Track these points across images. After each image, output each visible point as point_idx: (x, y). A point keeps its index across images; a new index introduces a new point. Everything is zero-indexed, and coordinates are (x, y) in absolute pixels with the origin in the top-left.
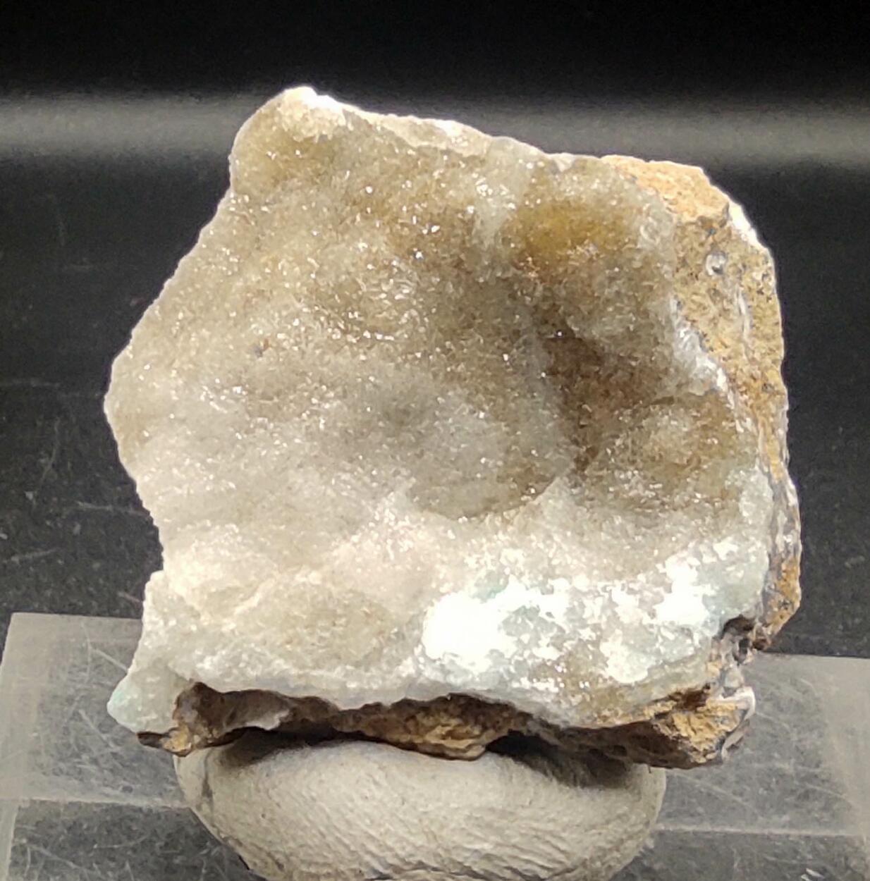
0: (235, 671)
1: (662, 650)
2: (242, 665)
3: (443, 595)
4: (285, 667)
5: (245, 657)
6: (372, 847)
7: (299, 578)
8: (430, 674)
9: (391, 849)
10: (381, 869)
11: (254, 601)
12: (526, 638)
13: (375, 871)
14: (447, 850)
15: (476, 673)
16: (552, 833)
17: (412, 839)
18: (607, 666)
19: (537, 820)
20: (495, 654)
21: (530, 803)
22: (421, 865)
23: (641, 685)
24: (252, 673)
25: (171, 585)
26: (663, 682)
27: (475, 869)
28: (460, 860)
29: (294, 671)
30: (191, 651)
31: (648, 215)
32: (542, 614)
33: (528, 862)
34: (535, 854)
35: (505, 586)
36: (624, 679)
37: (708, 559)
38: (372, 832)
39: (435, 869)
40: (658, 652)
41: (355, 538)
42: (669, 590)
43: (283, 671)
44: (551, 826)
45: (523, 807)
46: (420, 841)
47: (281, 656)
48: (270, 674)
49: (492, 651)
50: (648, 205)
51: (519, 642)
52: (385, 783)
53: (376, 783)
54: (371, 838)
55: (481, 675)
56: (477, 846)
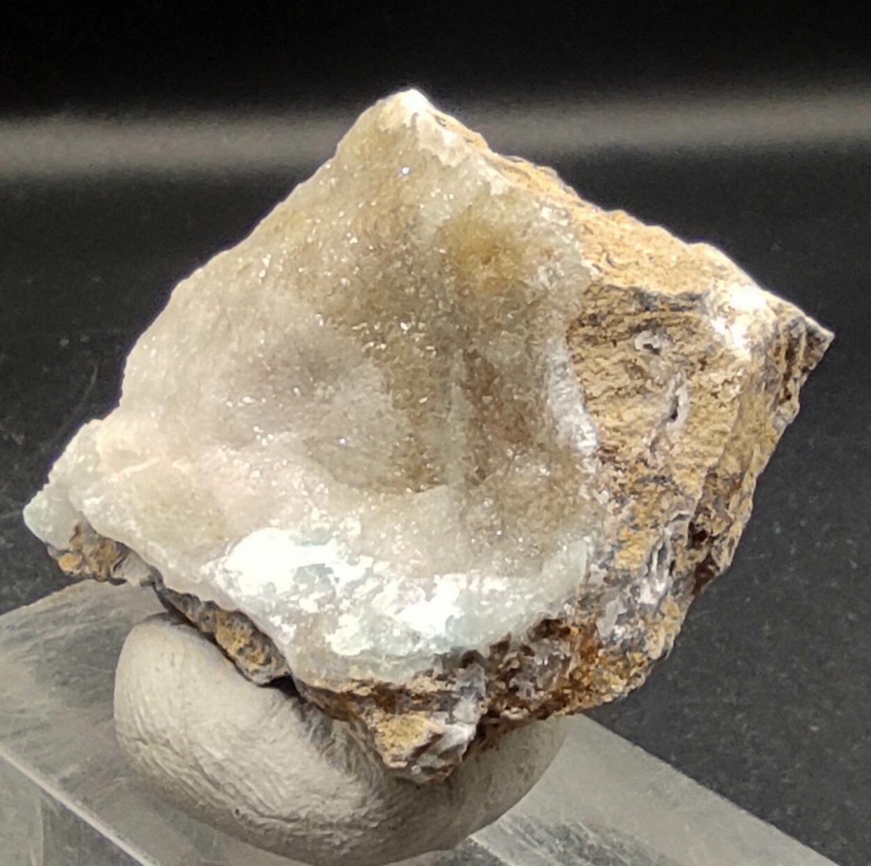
0: (102, 516)
1: (383, 640)
2: (108, 513)
3: (270, 526)
4: (133, 528)
5: (112, 508)
6: (142, 711)
7: (175, 464)
8: (220, 581)
9: (152, 718)
10: (142, 732)
11: (139, 468)
12: (303, 587)
13: (139, 734)
14: (191, 743)
15: (245, 594)
16: (278, 776)
17: (170, 718)
18: (334, 632)
19: (270, 758)
20: (271, 588)
21: (274, 741)
22: (167, 744)
23: (346, 660)
24: (112, 522)
25: (97, 434)
26: (362, 666)
27: (206, 770)
28: (197, 755)
29: (139, 535)
30: (84, 488)
31: (558, 260)
32: (331, 577)
33: (250, 790)
34: (258, 786)
35: (324, 543)
36: (336, 649)
37: (474, 587)
38: (147, 698)
39: (176, 753)
40: (377, 641)
41: (233, 453)
42: (428, 599)
43: (130, 531)
44: (279, 770)
45: (265, 740)
46: (174, 723)
47: (136, 519)
48: (123, 528)
49: (271, 584)
50: (561, 250)
51: (296, 587)
52: (178, 667)
53: (172, 664)
54: (144, 702)
55: (248, 596)
56: (211, 751)
